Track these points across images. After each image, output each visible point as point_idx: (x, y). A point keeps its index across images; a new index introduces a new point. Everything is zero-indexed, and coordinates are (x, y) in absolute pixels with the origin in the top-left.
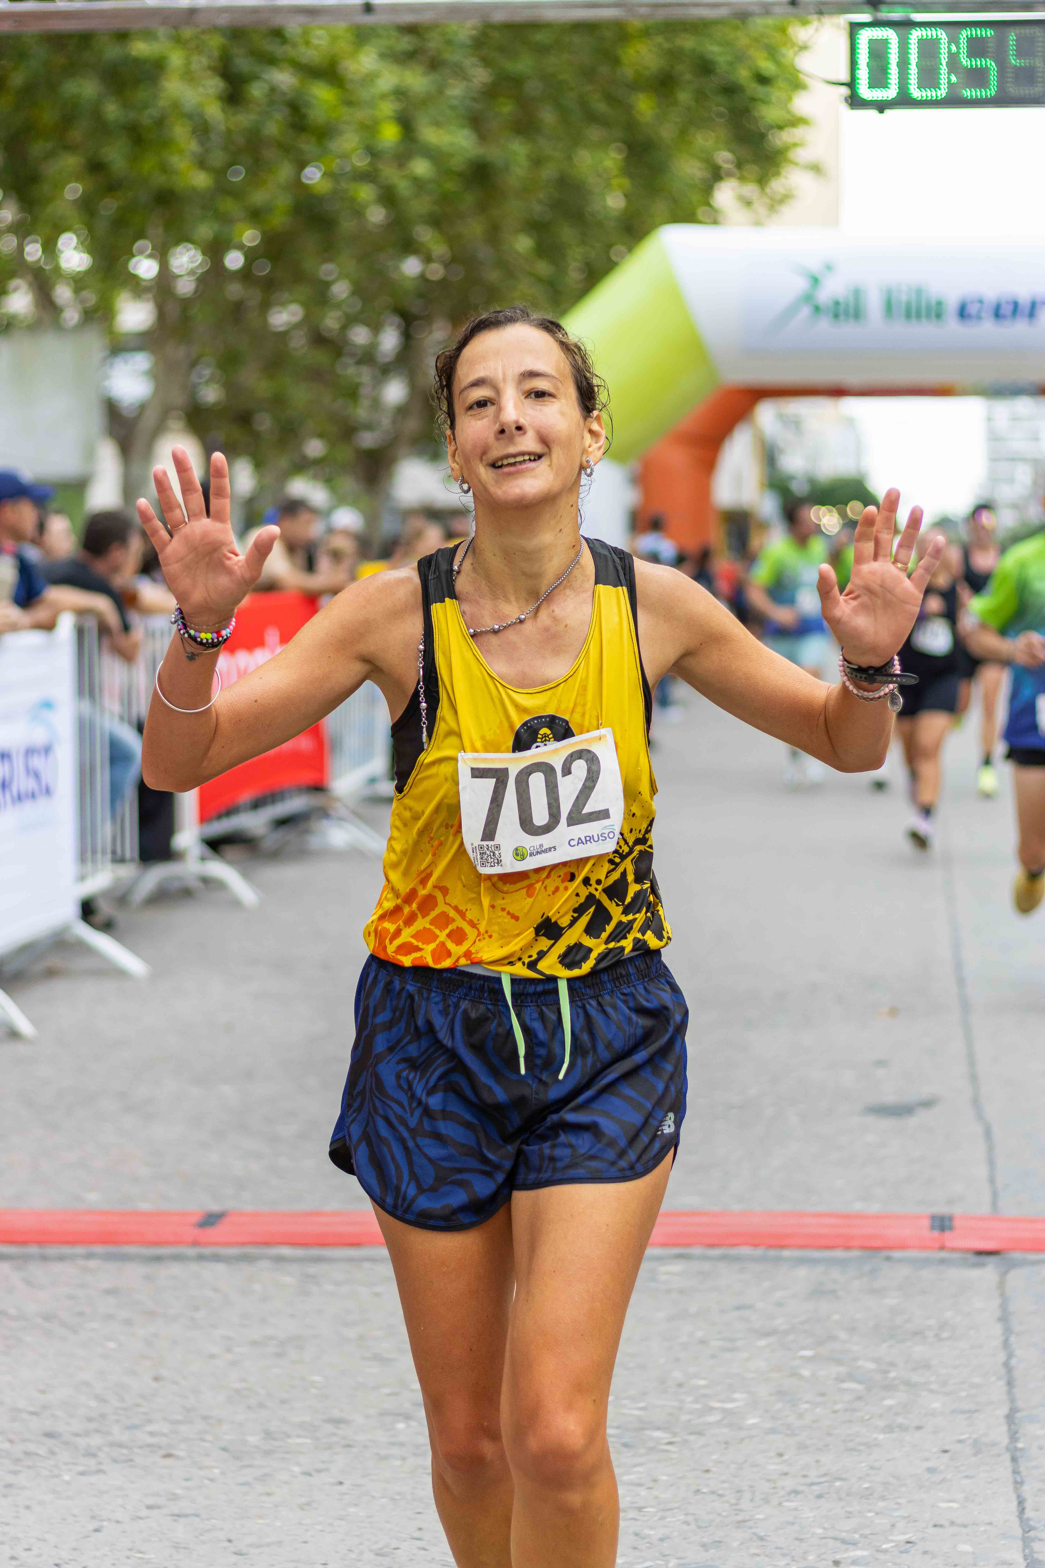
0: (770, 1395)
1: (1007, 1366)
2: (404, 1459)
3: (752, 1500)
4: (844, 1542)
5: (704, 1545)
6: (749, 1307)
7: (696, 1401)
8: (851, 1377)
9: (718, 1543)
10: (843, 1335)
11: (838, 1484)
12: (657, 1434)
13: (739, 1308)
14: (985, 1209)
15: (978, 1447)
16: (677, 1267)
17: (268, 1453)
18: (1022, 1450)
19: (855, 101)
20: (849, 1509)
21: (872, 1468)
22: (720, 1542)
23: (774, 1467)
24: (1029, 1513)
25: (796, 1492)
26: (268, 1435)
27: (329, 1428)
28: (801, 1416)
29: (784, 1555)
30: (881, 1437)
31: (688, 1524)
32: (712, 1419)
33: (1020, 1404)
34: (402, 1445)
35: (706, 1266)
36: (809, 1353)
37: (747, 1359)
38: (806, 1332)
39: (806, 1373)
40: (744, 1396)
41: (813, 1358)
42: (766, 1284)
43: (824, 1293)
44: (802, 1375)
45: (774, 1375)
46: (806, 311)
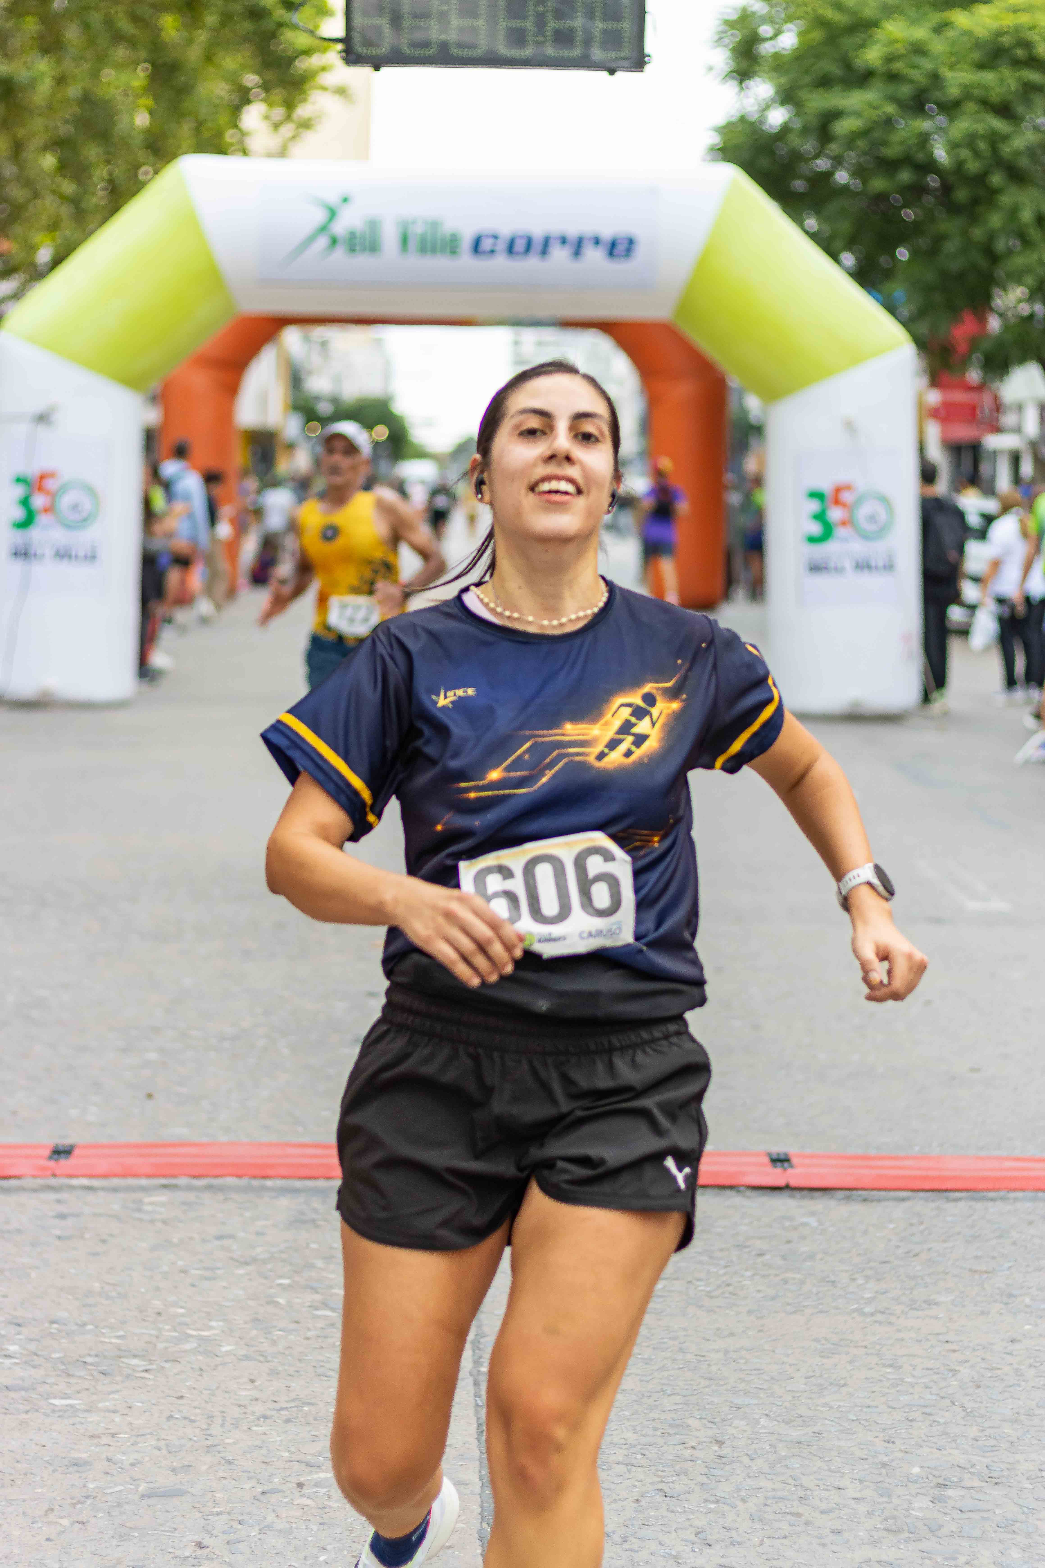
0: (246, 1323)
3: (222, 1425)
4: (308, 1464)
5: (174, 1470)
6: (232, 1236)
7: (173, 1329)
9: (187, 1468)
10: (320, 1263)
11: (306, 1408)
12: (135, 1362)
13: (219, 1238)
16: (162, 1197)
19: (350, 57)
20: (315, 1433)
22: (189, 1466)
23: (245, 1393)
25: (265, 1417)
28: (274, 1343)
29: (250, 1478)
31: (159, 1449)
32: (188, 1346)
33: (484, 1329)
35: (191, 1196)
36: (286, 1281)
37: (225, 1288)
38: (284, 1261)
39: (281, 1301)
40: (221, 1323)
41: (290, 1286)
42: (248, 1214)
43: (304, 1222)
44: (278, 1302)
45: (251, 1303)
46: (322, 242)
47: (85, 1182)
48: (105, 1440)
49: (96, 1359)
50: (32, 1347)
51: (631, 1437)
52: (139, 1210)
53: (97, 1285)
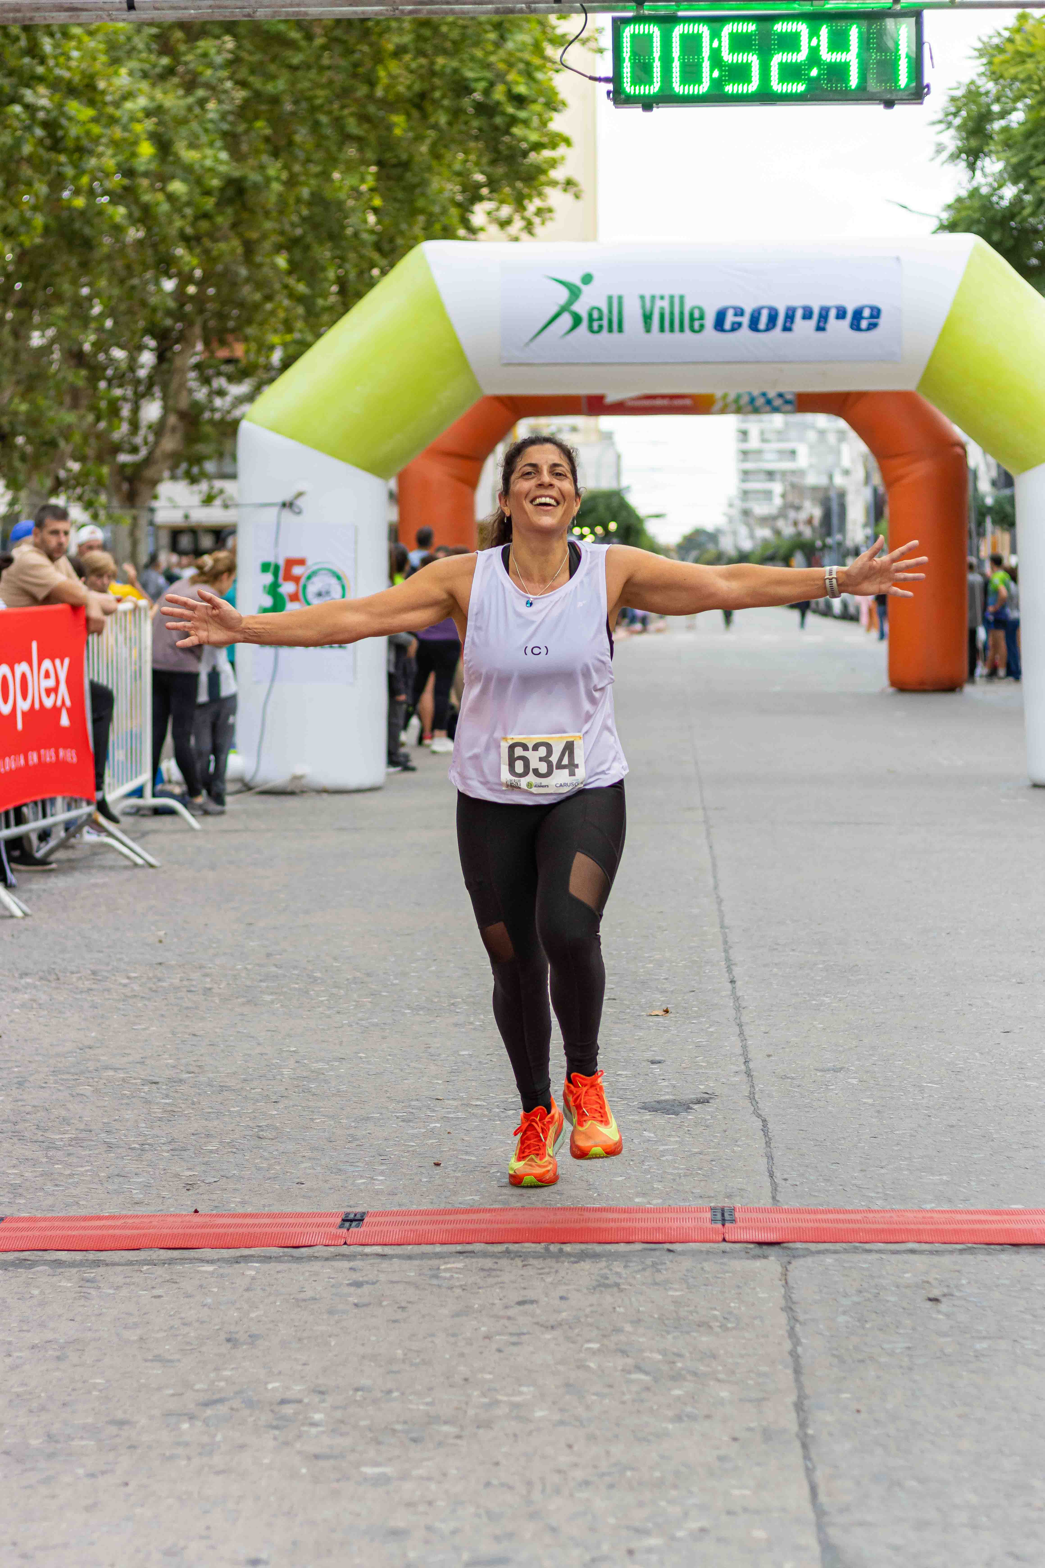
0: (557, 1388)
1: (794, 1354)
2: (189, 1458)
3: (543, 1492)
4: (637, 1530)
5: (496, 1538)
6: (535, 1302)
7: (484, 1395)
8: (638, 1368)
9: (510, 1536)
10: (628, 1328)
11: (629, 1474)
12: (446, 1428)
13: (521, 1303)
14: (766, 1201)
15: (767, 1435)
16: (458, 1264)
17: (51, 1456)
18: (813, 1437)
19: (619, 98)
20: (641, 1499)
21: (662, 1457)
22: (512, 1534)
23: (564, 1459)
24: (823, 1498)
25: (586, 1483)
26: (50, 1437)
27: (113, 1430)
28: (588, 1408)
29: (577, 1545)
30: (670, 1426)
31: (480, 1517)
32: (499, 1412)
33: (808, 1391)
34: (187, 1444)
35: (488, 1263)
36: (595, 1346)
37: (532, 1353)
38: (591, 1325)
39: (592, 1365)
40: (532, 1389)
41: (599, 1350)
42: (549, 1279)
43: (607, 1286)
44: (589, 1367)
45: (561, 1368)
46: (566, 320)
47: (378, 1249)
48: (422, 1508)
49: (406, 1427)
50: (338, 1414)
51: (973, 1499)
52: (436, 1277)
53: (399, 1352)
